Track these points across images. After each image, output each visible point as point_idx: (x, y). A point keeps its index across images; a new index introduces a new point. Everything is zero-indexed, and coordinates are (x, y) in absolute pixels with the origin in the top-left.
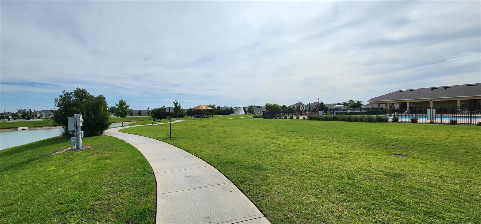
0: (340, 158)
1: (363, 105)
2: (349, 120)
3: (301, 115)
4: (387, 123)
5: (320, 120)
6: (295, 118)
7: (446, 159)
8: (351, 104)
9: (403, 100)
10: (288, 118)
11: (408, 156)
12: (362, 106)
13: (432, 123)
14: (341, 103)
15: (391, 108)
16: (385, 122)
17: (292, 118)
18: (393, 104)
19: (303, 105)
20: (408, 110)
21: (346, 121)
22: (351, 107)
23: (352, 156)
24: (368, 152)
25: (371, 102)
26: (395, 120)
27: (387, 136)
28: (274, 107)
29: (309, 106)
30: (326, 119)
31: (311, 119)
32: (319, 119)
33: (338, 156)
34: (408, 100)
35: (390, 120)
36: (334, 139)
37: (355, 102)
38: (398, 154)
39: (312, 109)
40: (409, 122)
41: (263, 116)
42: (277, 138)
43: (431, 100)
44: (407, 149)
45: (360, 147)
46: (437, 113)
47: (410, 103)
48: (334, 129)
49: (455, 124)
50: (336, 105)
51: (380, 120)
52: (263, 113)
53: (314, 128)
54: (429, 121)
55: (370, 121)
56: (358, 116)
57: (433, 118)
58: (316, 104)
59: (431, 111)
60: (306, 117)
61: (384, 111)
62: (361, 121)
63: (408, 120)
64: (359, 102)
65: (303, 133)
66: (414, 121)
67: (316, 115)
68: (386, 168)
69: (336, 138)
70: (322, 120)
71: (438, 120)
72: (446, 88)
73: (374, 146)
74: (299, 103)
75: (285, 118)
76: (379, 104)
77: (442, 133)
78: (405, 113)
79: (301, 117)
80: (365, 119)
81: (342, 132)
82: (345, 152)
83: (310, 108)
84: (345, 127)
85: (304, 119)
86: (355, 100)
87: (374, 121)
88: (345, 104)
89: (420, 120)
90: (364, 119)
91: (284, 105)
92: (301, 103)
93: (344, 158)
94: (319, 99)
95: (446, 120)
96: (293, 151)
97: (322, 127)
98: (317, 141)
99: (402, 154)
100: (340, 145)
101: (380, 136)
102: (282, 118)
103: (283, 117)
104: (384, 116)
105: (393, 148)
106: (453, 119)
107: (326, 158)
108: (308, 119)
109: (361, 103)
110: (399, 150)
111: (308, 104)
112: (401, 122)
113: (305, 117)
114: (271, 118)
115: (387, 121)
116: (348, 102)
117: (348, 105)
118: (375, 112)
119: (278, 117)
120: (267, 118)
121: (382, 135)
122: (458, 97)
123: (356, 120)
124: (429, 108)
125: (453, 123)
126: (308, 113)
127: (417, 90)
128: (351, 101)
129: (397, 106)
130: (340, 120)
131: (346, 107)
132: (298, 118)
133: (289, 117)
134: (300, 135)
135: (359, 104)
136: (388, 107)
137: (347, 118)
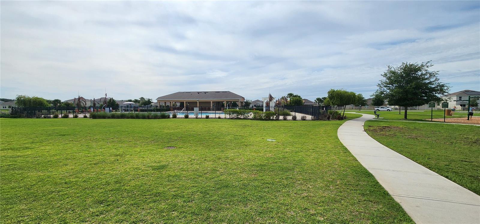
0: (115, 161)
1: (152, 102)
2: (137, 117)
3: (82, 112)
4: (169, 119)
5: (106, 118)
6: (71, 116)
7: (198, 145)
8: (142, 101)
9: (182, 100)
10: (60, 116)
11: (176, 147)
12: (152, 104)
13: (197, 118)
14: (133, 100)
15: (174, 106)
16: (167, 118)
17: (66, 117)
18: (175, 102)
19: (85, 101)
20: (185, 108)
21: (134, 118)
22: (141, 104)
23: (128, 156)
24: (147, 148)
25: (159, 100)
26: (175, 117)
27: (166, 131)
28: (34, 101)
29: (94, 102)
30: (113, 117)
31: (94, 117)
32: (104, 117)
33: (112, 159)
34: (185, 100)
35: (171, 116)
36: (115, 139)
37: (146, 99)
38: (170, 147)
39: (97, 105)
40: (183, 118)
41: (11, 114)
42: (27, 148)
43: (198, 101)
44: (176, 141)
45: (141, 144)
46: (199, 110)
47: (186, 102)
48: (119, 127)
49: (208, 118)
50: (127, 102)
51: (164, 117)
52: (13, 109)
53: (95, 128)
54: (195, 117)
55: (156, 117)
56: (146, 113)
57: (197, 114)
58: (102, 100)
59: (196, 109)
60: (88, 115)
61: (168, 109)
62: (148, 118)
63: (183, 116)
64: (149, 100)
65: (76, 136)
66: (187, 117)
67: (101, 113)
68: (155, 162)
69: (117, 138)
70: (109, 118)
71: (199, 116)
72: (205, 93)
73: (153, 142)
74: (79, 98)
75: (56, 117)
76: (165, 103)
77: (200, 125)
78: (183, 111)
79: (81, 116)
80: (152, 116)
81: (126, 130)
82: (123, 152)
83: (94, 104)
84: (131, 125)
85: (85, 117)
86: (146, 98)
87: (159, 117)
88: (136, 101)
89: (190, 116)
90: (150, 117)
91: (56, 99)
92: (82, 98)
93: (119, 160)
94: (106, 94)
95: (204, 116)
96: (49, 163)
97: (106, 127)
98: (94, 144)
99: (173, 145)
100: (120, 145)
101: (160, 131)
102: (50, 117)
103: (52, 116)
104: (167, 113)
105: (167, 141)
106: (208, 115)
107: (97, 164)
108: (90, 118)
109: (151, 100)
110: (171, 143)
111: (93, 99)
112: (179, 118)
113: (86, 115)
114: (29, 117)
115: (169, 117)
116: (140, 100)
117: (139, 102)
118: (161, 109)
119: (42, 116)
120: (20, 117)
121: (162, 131)
122: (211, 100)
123: (144, 117)
124: (197, 107)
125: (207, 117)
126: (92, 109)
127: (190, 92)
128: (142, 98)
129: (178, 104)
130: (128, 118)
131: (138, 104)
132: (76, 117)
133: (63, 115)
134: (70, 139)
135: (149, 102)
136: (172, 105)
137: (135, 116)
